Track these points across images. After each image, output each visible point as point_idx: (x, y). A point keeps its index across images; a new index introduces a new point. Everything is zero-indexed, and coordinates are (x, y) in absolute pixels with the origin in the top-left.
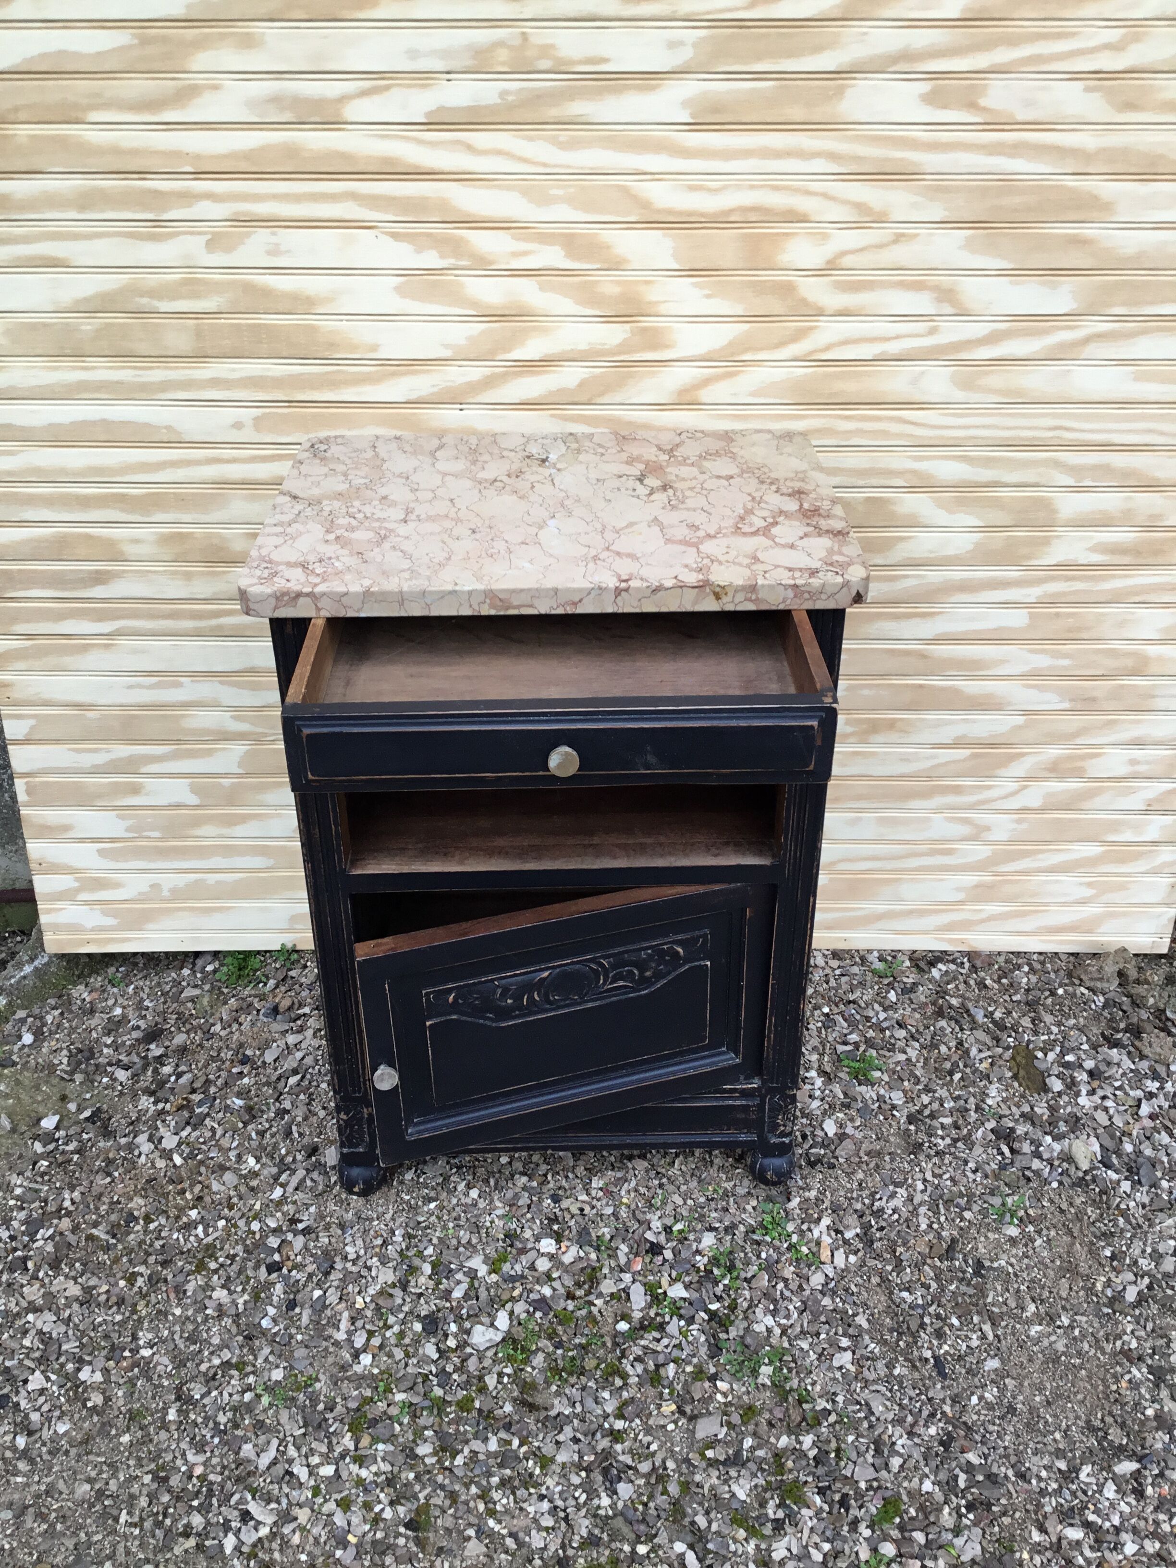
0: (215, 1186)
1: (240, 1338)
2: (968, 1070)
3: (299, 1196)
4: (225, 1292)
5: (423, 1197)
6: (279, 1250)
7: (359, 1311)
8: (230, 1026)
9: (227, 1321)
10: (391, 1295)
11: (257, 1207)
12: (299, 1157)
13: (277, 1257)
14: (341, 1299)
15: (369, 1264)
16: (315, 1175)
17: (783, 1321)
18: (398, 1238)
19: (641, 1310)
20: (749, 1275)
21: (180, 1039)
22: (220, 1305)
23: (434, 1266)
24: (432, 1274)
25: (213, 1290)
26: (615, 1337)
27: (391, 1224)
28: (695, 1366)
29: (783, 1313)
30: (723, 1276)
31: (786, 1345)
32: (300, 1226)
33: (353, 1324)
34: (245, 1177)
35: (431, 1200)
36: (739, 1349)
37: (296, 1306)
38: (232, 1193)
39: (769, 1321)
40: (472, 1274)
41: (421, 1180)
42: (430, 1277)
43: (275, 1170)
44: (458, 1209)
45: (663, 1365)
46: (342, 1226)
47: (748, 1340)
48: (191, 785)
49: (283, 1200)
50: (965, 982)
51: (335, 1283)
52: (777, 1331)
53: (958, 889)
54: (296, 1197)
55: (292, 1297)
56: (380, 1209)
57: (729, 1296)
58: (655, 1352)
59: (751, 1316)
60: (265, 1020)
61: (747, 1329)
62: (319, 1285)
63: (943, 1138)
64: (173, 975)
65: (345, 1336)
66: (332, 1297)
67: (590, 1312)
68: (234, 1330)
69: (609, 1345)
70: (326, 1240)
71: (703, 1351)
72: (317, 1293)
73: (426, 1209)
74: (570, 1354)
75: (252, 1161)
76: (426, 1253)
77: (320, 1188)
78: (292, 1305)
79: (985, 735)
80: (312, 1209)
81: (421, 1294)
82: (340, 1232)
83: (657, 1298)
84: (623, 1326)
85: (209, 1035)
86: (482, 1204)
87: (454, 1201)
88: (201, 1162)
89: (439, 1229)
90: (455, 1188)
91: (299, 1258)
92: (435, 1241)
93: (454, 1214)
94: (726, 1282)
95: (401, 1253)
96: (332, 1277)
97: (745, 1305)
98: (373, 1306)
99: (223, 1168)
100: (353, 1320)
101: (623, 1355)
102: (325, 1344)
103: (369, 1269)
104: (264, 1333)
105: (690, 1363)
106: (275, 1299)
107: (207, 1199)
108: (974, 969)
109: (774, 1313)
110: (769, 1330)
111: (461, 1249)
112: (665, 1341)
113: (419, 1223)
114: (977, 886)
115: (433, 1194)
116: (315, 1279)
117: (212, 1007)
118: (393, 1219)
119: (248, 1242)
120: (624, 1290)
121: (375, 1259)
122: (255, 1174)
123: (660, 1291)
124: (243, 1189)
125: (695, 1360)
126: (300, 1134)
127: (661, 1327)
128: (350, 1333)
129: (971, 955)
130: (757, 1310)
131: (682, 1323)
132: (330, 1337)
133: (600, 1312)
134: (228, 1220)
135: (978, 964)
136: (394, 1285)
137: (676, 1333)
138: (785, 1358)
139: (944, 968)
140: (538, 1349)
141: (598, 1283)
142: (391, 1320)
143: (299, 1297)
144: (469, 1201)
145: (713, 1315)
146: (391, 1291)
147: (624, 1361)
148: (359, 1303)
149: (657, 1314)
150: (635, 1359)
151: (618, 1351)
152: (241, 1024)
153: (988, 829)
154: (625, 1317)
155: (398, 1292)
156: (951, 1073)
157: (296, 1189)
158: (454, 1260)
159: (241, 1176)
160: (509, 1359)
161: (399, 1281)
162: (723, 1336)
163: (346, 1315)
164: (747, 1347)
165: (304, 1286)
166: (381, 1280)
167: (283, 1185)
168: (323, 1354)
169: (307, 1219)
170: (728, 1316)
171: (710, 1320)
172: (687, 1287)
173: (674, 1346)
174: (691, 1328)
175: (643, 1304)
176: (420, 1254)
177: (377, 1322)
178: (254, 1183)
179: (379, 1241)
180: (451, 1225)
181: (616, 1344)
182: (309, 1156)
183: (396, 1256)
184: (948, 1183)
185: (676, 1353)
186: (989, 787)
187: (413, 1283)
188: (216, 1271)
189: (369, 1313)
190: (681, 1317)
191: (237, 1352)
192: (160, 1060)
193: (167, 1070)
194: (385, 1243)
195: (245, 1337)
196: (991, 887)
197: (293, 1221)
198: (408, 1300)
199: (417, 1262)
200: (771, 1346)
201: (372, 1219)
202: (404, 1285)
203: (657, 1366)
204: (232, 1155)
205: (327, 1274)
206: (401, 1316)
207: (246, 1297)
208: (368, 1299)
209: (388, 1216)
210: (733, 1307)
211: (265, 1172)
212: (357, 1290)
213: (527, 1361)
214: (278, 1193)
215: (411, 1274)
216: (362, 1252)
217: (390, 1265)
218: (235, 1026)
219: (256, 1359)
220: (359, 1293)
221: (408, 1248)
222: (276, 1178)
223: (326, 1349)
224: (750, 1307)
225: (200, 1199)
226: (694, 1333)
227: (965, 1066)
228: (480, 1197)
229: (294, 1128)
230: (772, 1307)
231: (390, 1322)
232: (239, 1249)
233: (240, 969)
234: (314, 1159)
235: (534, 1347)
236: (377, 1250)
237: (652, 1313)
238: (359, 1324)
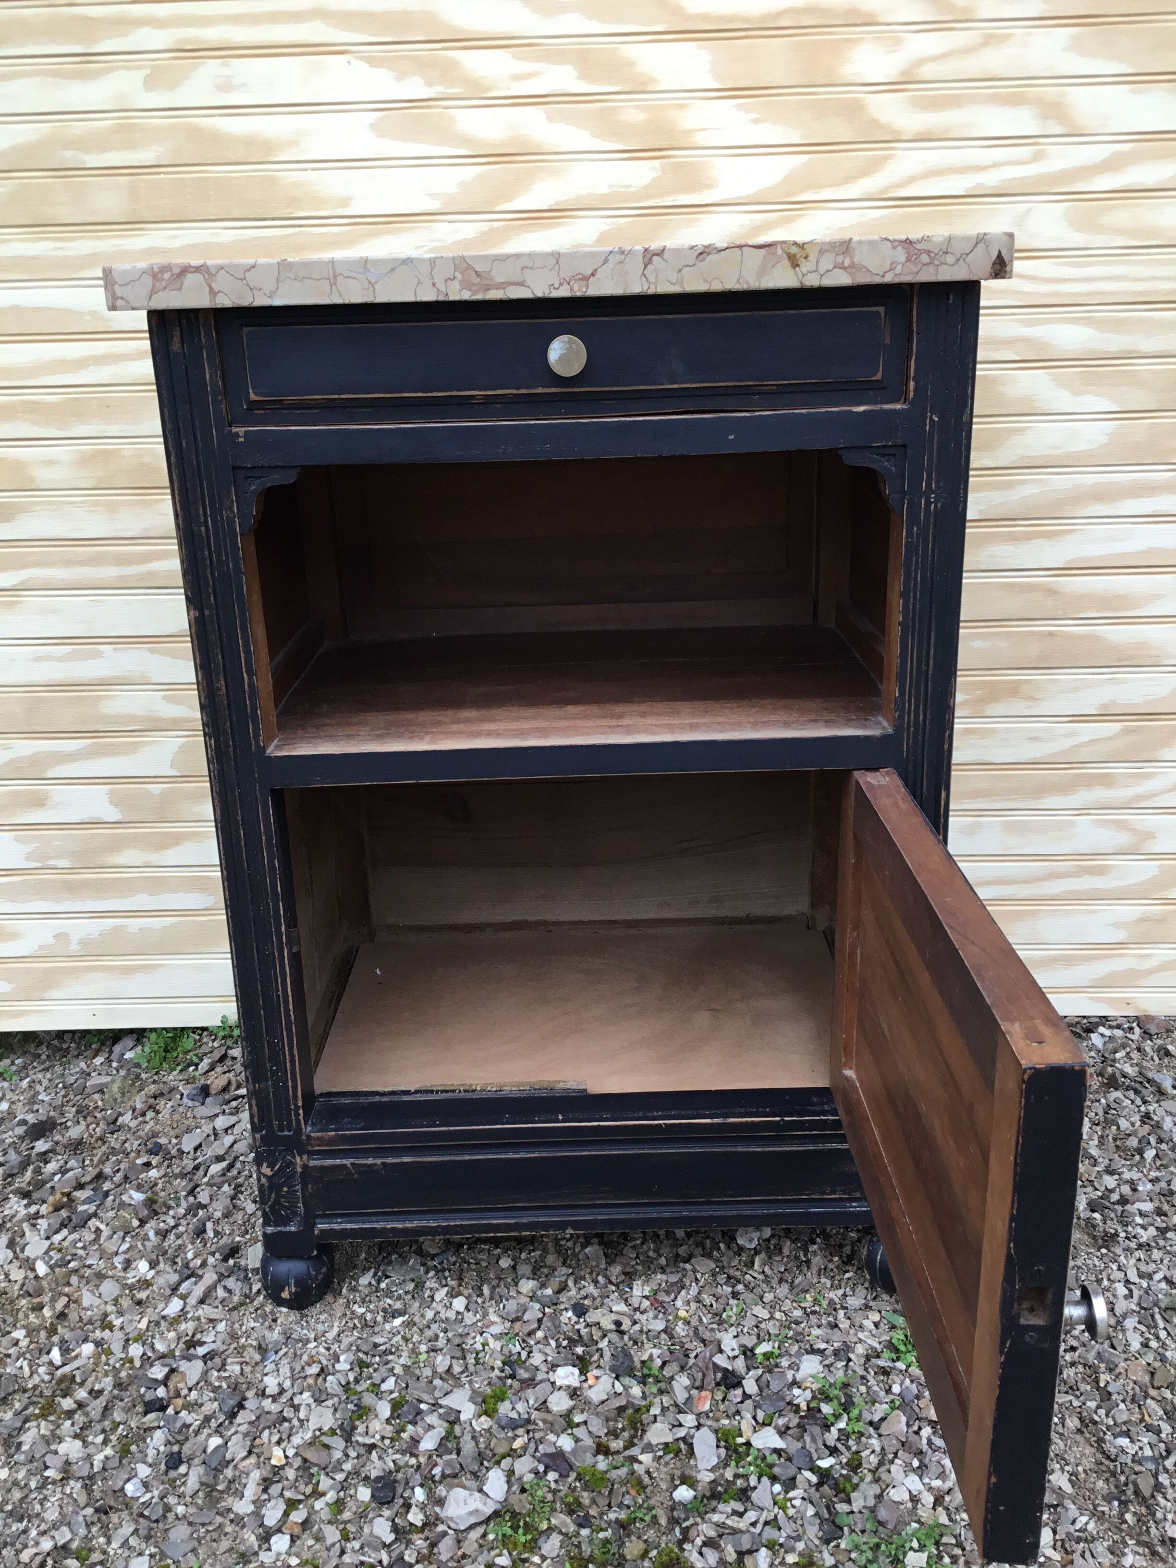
0: (87, 1298)
1: (89, 1511)
2: (1164, 1146)
3: (205, 1311)
4: (78, 1443)
5: (384, 1310)
6: (165, 1382)
7: (277, 1470)
8: (143, 1114)
9: (75, 1486)
10: (327, 1447)
11: (143, 1325)
12: (211, 1260)
13: (161, 1392)
14: (250, 1452)
15: (296, 1401)
16: (231, 1283)
17: (936, 1483)
18: (343, 1365)
19: (712, 1470)
20: (876, 1418)
21: (75, 1132)
22: (68, 1463)
23: (396, 1406)
24: (392, 1417)
25: (61, 1440)
26: (673, 1509)
27: (335, 1347)
28: (801, 1555)
29: (934, 1469)
30: (837, 1417)
31: (944, 1519)
32: (201, 1351)
33: (265, 1490)
34: (132, 1288)
35: (396, 1314)
36: (869, 1526)
37: (181, 1462)
38: (110, 1308)
39: (914, 1483)
40: (453, 1419)
41: (383, 1285)
42: (388, 1421)
43: (174, 1278)
44: (434, 1327)
45: (750, 1552)
46: (262, 1349)
47: (883, 1513)
48: (111, 793)
49: (182, 1315)
50: (1139, 1050)
51: (244, 1428)
52: (928, 1499)
53: (1117, 925)
54: (200, 1312)
55: (176, 1448)
56: (320, 1327)
57: (848, 1448)
58: (735, 1532)
59: (884, 1476)
60: (190, 1103)
61: (879, 1497)
62: (218, 1431)
63: (1144, 1228)
64: (83, 1065)
65: (252, 1508)
66: (237, 1448)
67: (633, 1473)
68: (82, 1499)
69: (663, 1521)
70: (237, 1368)
71: (813, 1532)
72: (215, 1442)
73: (388, 1326)
74: (602, 1535)
75: (143, 1266)
76: (384, 1387)
77: (236, 1299)
78: (174, 1461)
79: (1140, 700)
80: (221, 1327)
81: (373, 1446)
82: (258, 1357)
83: (736, 1451)
84: (684, 1493)
85: (114, 1126)
86: (469, 1318)
87: (430, 1314)
88: (75, 1271)
89: (405, 1354)
90: (432, 1298)
91: (194, 1394)
92: (398, 1370)
93: (429, 1333)
94: (842, 1425)
95: (346, 1387)
96: (239, 1419)
97: (874, 1460)
98: (298, 1462)
99: (101, 1276)
100: (266, 1484)
101: (686, 1537)
102: (219, 1519)
103: (296, 1408)
104: (127, 1504)
105: (792, 1550)
106: (151, 1453)
107: (73, 1316)
108: (1147, 1034)
109: (922, 1470)
110: (915, 1499)
111: (437, 1382)
112: (751, 1516)
113: (376, 1345)
114: (1143, 920)
115: (398, 1305)
116: (214, 1424)
117: (123, 1094)
118: (338, 1339)
119: (123, 1374)
120: (684, 1439)
121: (306, 1394)
122: (145, 1284)
123: (740, 1440)
124: (126, 1302)
125: (800, 1546)
126: (217, 1233)
127: (744, 1495)
128: (259, 1504)
129: (1140, 1021)
130: (893, 1468)
131: (777, 1488)
132: (229, 1510)
133: (648, 1472)
134: (98, 1344)
135: (1153, 1030)
136: (333, 1432)
137: (768, 1503)
138: (944, 1540)
139: (1107, 1032)
140: (551, 1529)
141: (644, 1431)
142: (325, 1483)
143: (187, 1449)
144: (451, 1315)
145: (824, 1476)
146: (326, 1440)
147: (687, 1546)
148: (277, 1457)
149: (737, 1476)
150: (705, 1544)
151: (677, 1530)
152: (158, 1112)
153: (1150, 836)
154: (687, 1480)
155: (338, 1443)
156: (1140, 1152)
157: (202, 1302)
158: (425, 1397)
159: (125, 1286)
160: (505, 1541)
161: (341, 1427)
162: (842, 1507)
163: (256, 1475)
164: (880, 1523)
165: (197, 1433)
166: (313, 1424)
167: (183, 1297)
168: (215, 1535)
169: (211, 1340)
170: (848, 1479)
171: (820, 1484)
172: (783, 1433)
173: (766, 1523)
174: (791, 1494)
175: (715, 1461)
176: (375, 1389)
177: (302, 1487)
178: (142, 1295)
179: (314, 1369)
180: (423, 1348)
181: (674, 1521)
182: (225, 1259)
183: (339, 1390)
184: (1163, 1285)
185: (770, 1533)
186: (1149, 776)
187: (361, 1429)
188: (70, 1414)
189: (291, 1474)
190: (774, 1479)
191: (82, 1531)
192: (44, 1158)
193: (52, 1167)
194: (323, 1372)
195: (97, 1511)
196: (1161, 920)
197: (192, 1343)
198: (353, 1454)
199: (368, 1399)
200: (919, 1522)
201: (308, 1341)
202: (347, 1433)
203: (741, 1554)
204: (118, 1261)
205: (232, 1416)
206: (340, 1477)
207: (108, 1451)
208: (291, 1452)
209: (331, 1335)
210: (855, 1465)
211: (161, 1281)
212: (275, 1438)
213: (533, 1546)
214: (175, 1306)
215: (360, 1417)
216: (287, 1384)
217: (329, 1403)
218: (150, 1114)
219: (109, 1542)
220: (278, 1443)
221: (357, 1381)
222: (175, 1289)
223: (221, 1526)
224: (881, 1464)
225: (62, 1316)
226: (797, 1503)
227: (1160, 1141)
228: (467, 1309)
229: (209, 1225)
230: (916, 1463)
231: (321, 1488)
232: (107, 1383)
233: (166, 1051)
234: (231, 1262)
235: (544, 1526)
236: (310, 1381)
237: (729, 1474)
238: (275, 1489)
